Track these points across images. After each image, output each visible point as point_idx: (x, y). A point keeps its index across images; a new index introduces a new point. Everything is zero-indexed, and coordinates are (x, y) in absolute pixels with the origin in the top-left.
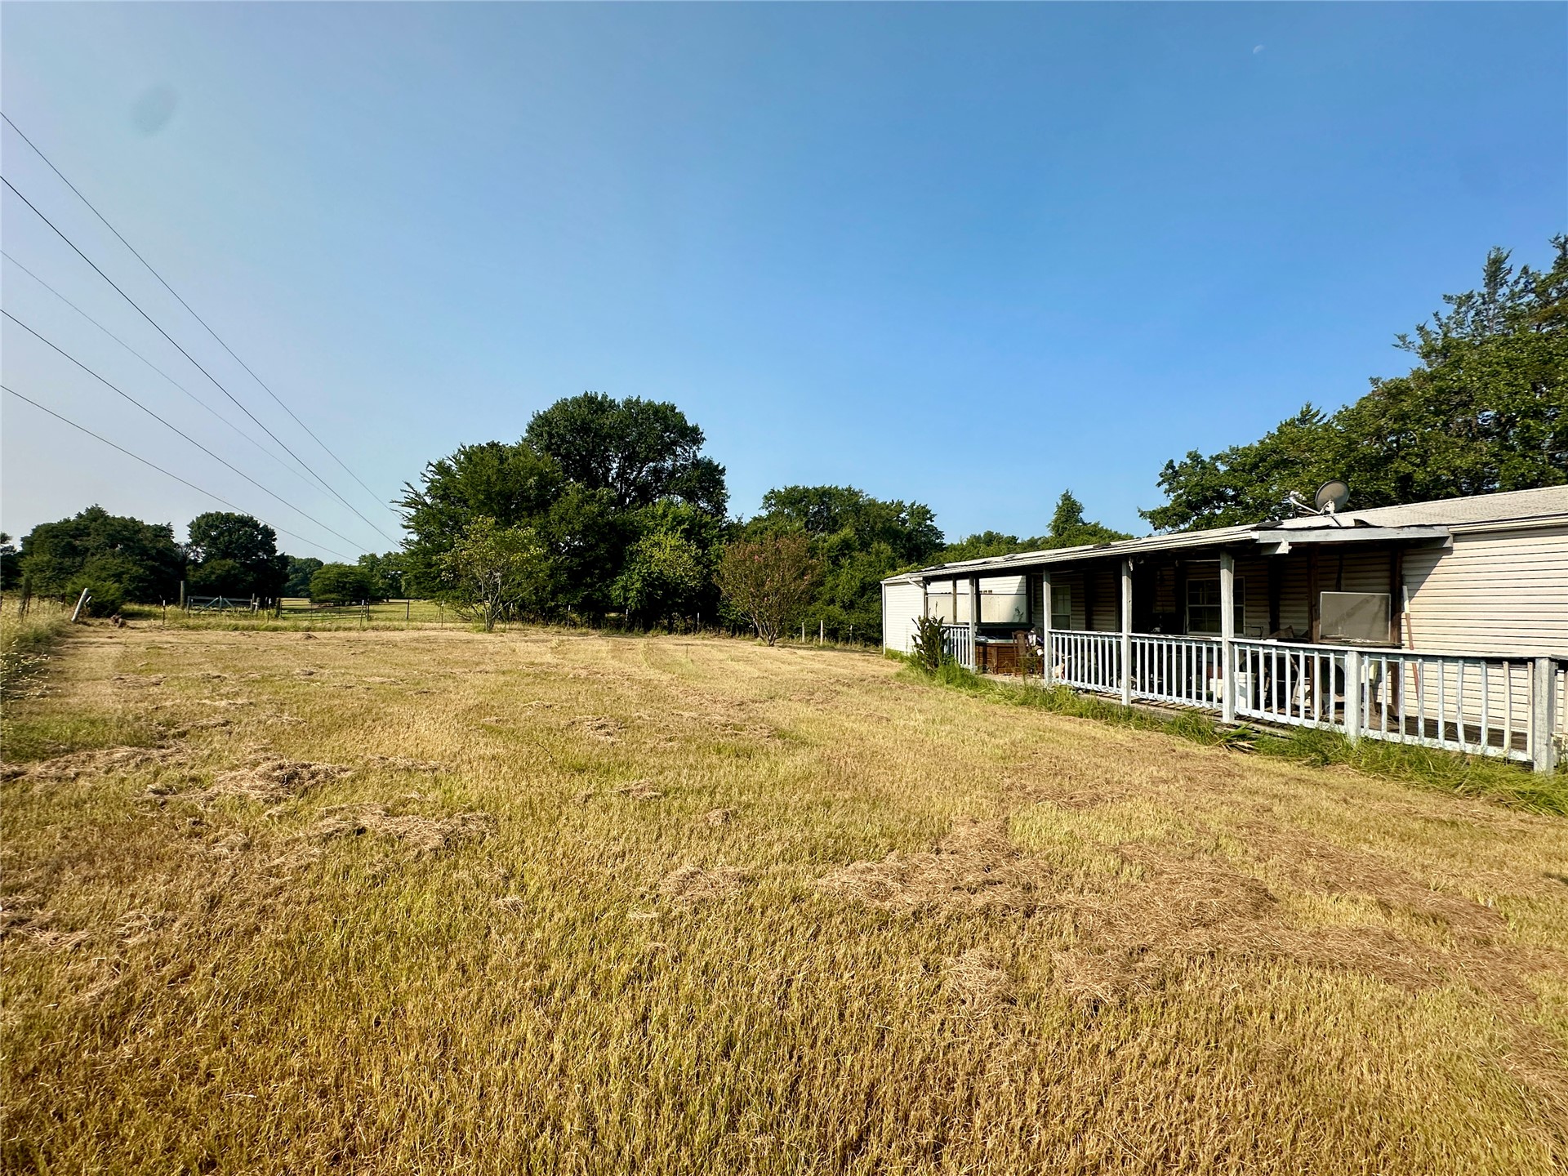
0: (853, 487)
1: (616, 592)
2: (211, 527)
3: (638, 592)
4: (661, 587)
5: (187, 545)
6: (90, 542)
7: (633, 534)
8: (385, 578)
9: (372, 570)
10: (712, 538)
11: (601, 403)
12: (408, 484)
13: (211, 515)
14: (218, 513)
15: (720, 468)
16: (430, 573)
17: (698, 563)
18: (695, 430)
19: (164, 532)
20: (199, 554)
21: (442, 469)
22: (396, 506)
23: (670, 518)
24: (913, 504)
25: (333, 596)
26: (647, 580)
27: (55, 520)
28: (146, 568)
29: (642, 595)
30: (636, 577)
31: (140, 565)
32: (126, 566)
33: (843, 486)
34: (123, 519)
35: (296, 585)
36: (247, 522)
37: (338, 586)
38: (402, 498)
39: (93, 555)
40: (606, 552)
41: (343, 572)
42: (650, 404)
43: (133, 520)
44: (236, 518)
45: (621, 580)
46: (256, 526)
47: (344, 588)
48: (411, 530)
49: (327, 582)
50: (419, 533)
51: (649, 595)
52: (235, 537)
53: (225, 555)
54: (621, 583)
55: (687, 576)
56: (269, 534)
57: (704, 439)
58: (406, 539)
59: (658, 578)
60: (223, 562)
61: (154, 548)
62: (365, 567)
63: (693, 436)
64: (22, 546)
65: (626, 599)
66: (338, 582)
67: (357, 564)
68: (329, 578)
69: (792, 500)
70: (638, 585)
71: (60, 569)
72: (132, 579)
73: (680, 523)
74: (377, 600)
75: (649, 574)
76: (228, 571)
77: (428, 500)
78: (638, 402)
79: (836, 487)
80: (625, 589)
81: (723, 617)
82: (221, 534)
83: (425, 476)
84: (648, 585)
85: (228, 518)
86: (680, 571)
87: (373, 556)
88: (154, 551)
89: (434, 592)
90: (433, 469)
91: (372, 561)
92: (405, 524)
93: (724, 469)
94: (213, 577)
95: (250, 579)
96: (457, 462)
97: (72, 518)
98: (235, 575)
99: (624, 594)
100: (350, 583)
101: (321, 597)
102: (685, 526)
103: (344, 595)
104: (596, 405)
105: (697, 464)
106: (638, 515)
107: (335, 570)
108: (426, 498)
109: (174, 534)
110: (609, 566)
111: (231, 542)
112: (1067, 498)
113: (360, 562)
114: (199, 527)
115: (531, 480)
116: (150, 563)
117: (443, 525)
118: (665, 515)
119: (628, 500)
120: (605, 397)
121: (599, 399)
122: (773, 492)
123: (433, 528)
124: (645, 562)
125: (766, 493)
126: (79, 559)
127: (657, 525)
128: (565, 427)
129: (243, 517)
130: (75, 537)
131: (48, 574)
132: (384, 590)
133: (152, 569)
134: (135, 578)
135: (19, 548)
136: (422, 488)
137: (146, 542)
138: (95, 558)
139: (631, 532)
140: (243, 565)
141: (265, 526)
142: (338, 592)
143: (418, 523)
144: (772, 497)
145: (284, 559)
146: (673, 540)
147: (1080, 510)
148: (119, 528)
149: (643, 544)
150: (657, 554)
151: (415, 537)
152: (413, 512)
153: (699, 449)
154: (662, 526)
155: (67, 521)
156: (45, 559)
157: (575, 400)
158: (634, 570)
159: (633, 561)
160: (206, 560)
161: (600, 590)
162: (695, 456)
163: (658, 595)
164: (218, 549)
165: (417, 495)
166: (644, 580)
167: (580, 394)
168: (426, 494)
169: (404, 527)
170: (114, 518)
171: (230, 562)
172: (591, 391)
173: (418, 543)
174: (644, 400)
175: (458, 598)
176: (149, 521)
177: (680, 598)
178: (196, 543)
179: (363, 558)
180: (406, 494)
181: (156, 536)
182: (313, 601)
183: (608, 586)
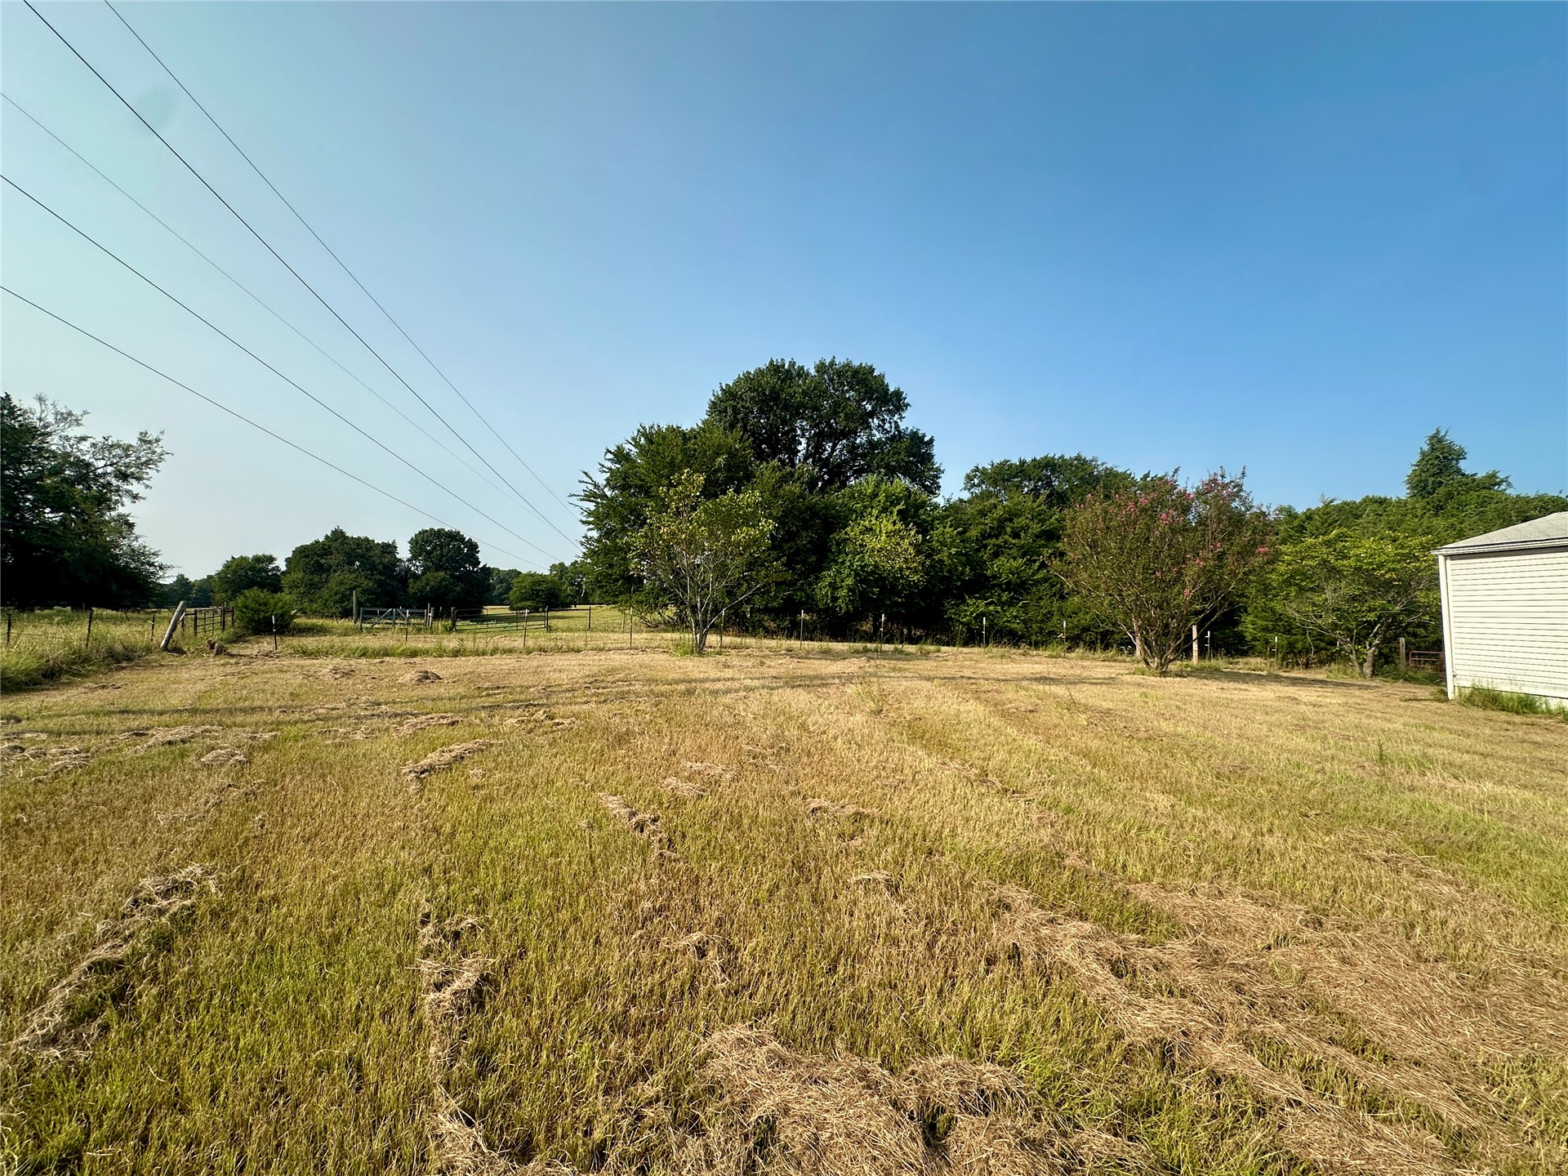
0: (1083, 455)
1: (822, 590)
2: (426, 542)
3: (850, 590)
4: (876, 583)
5: (408, 560)
6: (332, 560)
7: (834, 521)
8: (573, 585)
9: (561, 578)
10: (933, 521)
11: (788, 371)
12: (586, 473)
13: (426, 531)
14: (432, 529)
15: (926, 439)
16: (611, 575)
17: (918, 552)
18: (898, 394)
19: (389, 549)
20: (417, 568)
21: (620, 456)
22: (574, 500)
23: (882, 497)
24: (1147, 476)
25: (529, 603)
26: (860, 575)
27: (308, 541)
28: (376, 581)
29: (854, 592)
30: (847, 571)
31: (370, 579)
32: (359, 580)
33: (1069, 454)
34: (359, 538)
35: (501, 594)
36: (455, 537)
37: (533, 594)
38: (580, 489)
39: (335, 571)
40: (809, 542)
41: (536, 580)
42: (848, 365)
43: (367, 539)
44: (446, 533)
45: (828, 576)
46: (462, 539)
47: (537, 595)
48: (591, 526)
49: (523, 591)
50: (599, 529)
51: (863, 594)
52: (445, 551)
53: (438, 568)
54: (829, 580)
55: (908, 568)
56: (473, 547)
57: (908, 405)
58: (586, 537)
59: (873, 572)
60: (436, 574)
61: (381, 563)
62: (555, 575)
63: (895, 402)
64: (286, 566)
65: (834, 599)
66: (532, 590)
67: (548, 573)
68: (524, 587)
69: (1004, 476)
70: (849, 581)
71: (311, 585)
72: (364, 592)
73: (893, 504)
74: (565, 606)
75: (863, 567)
76: (440, 582)
77: (608, 493)
78: (832, 363)
79: (1062, 457)
80: (834, 586)
81: (952, 619)
82: (434, 548)
83: (603, 466)
84: (861, 581)
85: (439, 534)
86: (899, 563)
87: (562, 565)
88: (381, 566)
89: (617, 596)
90: (611, 456)
91: (560, 569)
92: (584, 519)
93: (931, 441)
94: (428, 588)
95: (458, 589)
96: (637, 444)
97: (321, 539)
98: (446, 586)
99: (832, 593)
100: (543, 591)
101: (519, 605)
102: (900, 507)
103: (537, 602)
104: (782, 374)
105: (898, 436)
106: (837, 497)
107: (530, 579)
108: (606, 490)
109: (398, 550)
110: (813, 559)
111: (442, 556)
112: (1436, 441)
113: (551, 571)
114: (417, 543)
115: (720, 459)
116: (378, 577)
117: (624, 520)
118: (875, 495)
119: (820, 484)
120: (792, 364)
121: (786, 367)
122: (977, 469)
123: (612, 523)
124: (856, 553)
125: (969, 472)
126: (324, 576)
127: (865, 507)
128: (752, 398)
129: (451, 532)
130: (321, 556)
131: (302, 590)
132: (572, 596)
133: (380, 583)
134: (366, 591)
135: (283, 568)
136: (601, 479)
137: (375, 558)
138: (337, 574)
139: (834, 518)
140: (452, 576)
141: (470, 539)
142: (533, 599)
143: (597, 518)
144: (975, 476)
145: (487, 571)
146: (887, 525)
147: (1461, 455)
148: (353, 547)
149: (853, 531)
150: (872, 542)
151: (595, 534)
152: (592, 506)
153: (901, 418)
154: (872, 508)
155: (317, 542)
156: (300, 576)
157: (760, 372)
158: (843, 563)
159: (840, 552)
160: (424, 573)
161: (801, 589)
162: (897, 427)
163: (873, 593)
164: (432, 562)
165: (596, 486)
166: (857, 574)
167: (763, 364)
168: (605, 486)
169: (583, 522)
170: (352, 538)
171: (442, 574)
172: (777, 359)
173: (598, 541)
174: (840, 360)
175: (642, 602)
176: (379, 540)
177: (900, 597)
178: (414, 557)
179: (553, 567)
180: (584, 486)
181: (384, 552)
182: (512, 609)
183: (810, 584)
